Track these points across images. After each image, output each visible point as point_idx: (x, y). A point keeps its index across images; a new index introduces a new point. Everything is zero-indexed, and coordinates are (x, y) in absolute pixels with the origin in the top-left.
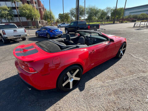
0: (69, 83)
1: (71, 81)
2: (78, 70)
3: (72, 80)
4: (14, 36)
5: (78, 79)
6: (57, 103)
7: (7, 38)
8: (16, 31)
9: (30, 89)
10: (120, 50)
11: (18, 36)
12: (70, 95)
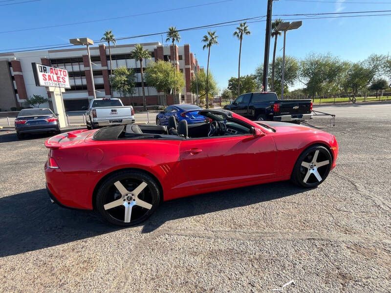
0: (123, 207)
1: (129, 206)
2: (144, 184)
3: (133, 203)
4: (110, 122)
6: (85, 240)
7: (97, 123)
8: (115, 111)
9: (52, 201)
11: (117, 122)
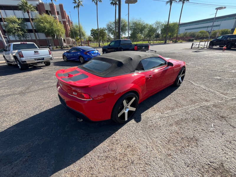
0: (124, 113)
1: (126, 112)
2: (134, 99)
3: (127, 110)
4: (35, 60)
5: (134, 109)
7: (25, 61)
10: (178, 76)
11: (40, 59)
12: (125, 127)
